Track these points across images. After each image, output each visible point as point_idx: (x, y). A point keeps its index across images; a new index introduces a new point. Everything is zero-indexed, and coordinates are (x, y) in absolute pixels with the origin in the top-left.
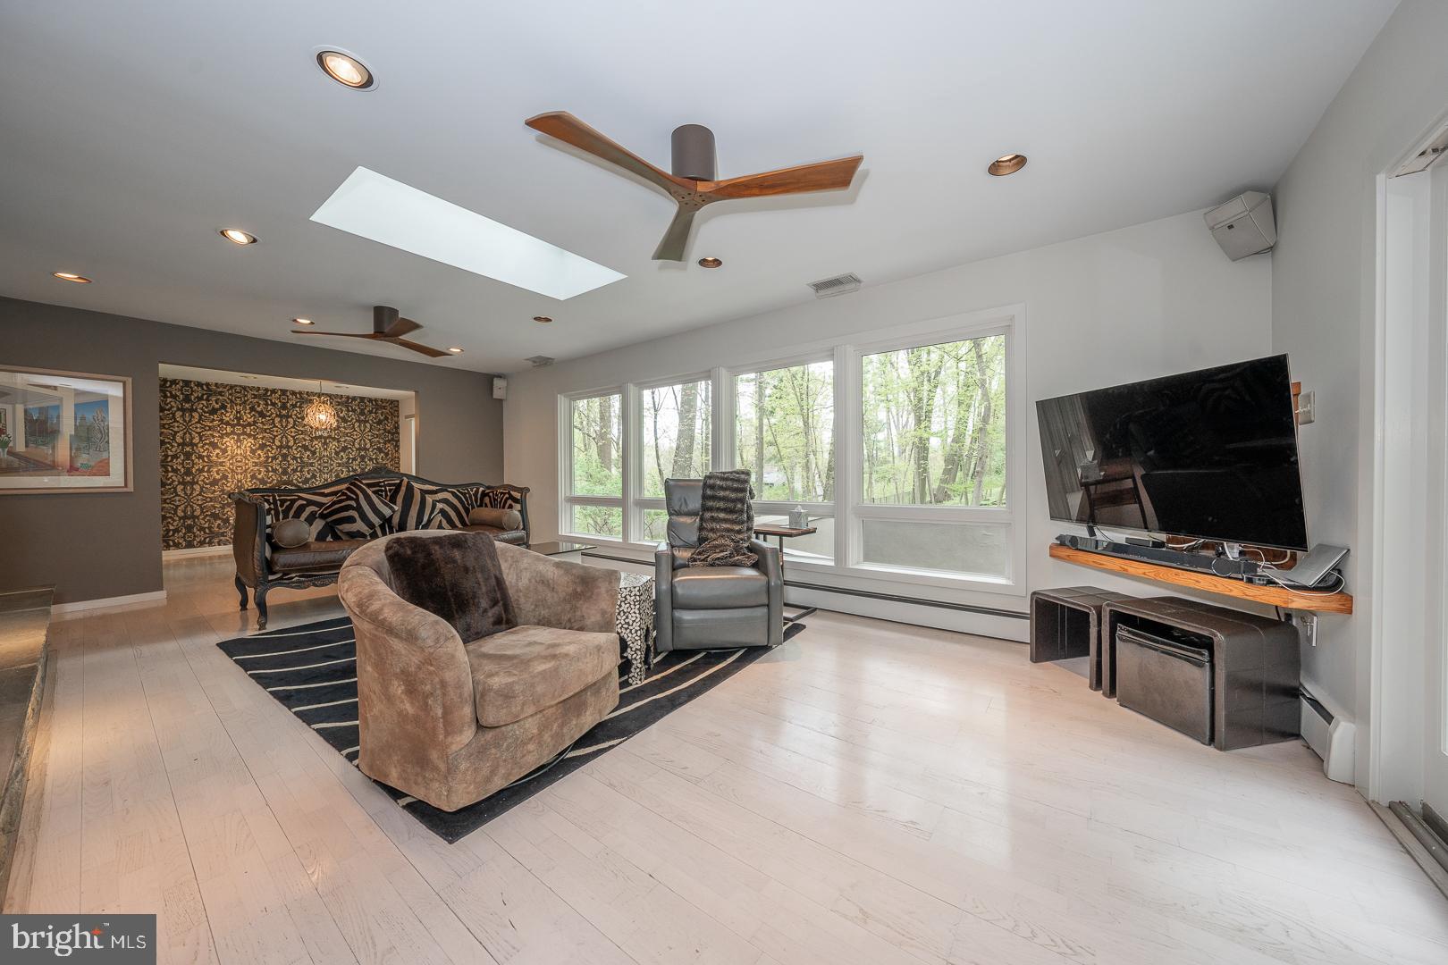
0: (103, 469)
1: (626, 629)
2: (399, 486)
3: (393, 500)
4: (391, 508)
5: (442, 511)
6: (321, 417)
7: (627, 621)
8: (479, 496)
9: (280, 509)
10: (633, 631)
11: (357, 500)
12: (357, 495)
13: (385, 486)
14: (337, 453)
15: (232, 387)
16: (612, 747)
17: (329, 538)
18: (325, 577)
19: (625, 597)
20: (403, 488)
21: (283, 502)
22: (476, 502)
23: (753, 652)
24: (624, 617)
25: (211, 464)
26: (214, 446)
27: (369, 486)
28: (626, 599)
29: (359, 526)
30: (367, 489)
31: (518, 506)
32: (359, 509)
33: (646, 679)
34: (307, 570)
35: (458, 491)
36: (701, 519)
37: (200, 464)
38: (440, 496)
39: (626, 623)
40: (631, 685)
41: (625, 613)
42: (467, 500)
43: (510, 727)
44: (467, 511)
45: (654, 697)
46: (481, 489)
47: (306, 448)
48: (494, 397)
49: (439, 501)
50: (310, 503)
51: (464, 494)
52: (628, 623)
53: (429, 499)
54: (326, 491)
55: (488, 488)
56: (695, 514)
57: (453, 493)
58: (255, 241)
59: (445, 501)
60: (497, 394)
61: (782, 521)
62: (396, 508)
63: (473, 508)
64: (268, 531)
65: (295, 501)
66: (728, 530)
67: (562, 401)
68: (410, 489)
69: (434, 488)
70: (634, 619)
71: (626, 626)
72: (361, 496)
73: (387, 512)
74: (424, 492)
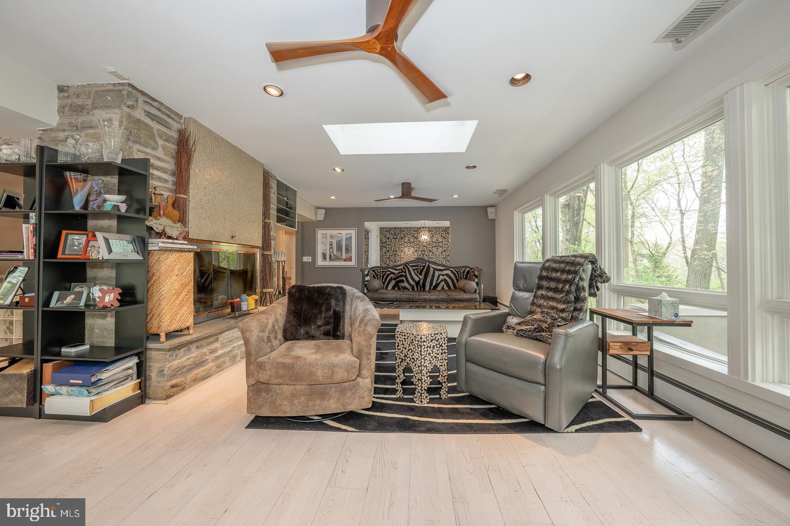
0: (350, 259)
1: (413, 362)
2: (424, 266)
3: (421, 274)
4: (419, 277)
5: (445, 280)
6: (425, 237)
7: (413, 357)
8: (465, 273)
9: (381, 275)
10: (417, 366)
11: (405, 273)
12: (406, 270)
13: (421, 266)
14: (442, 253)
15: (407, 228)
16: (346, 431)
17: (396, 289)
18: (383, 305)
19: (412, 340)
20: (426, 268)
21: (383, 272)
22: (463, 277)
23: (533, 426)
24: (412, 354)
25: (401, 258)
26: (402, 251)
27: (412, 266)
28: (413, 342)
29: (406, 284)
30: (410, 268)
31: (476, 280)
32: (406, 276)
33: (428, 403)
34: (378, 301)
35: (455, 270)
36: (535, 296)
37: (398, 258)
38: (445, 272)
39: (413, 358)
40: (415, 402)
41: (412, 351)
42: (458, 275)
43: (274, 386)
44: (458, 281)
45: (408, 417)
46: (468, 269)
47: (430, 251)
48: (490, 218)
49: (443, 275)
50: (392, 273)
51: (457, 272)
52: (413, 359)
53: (437, 273)
54: (398, 268)
55: (472, 269)
56: (531, 291)
57: (452, 271)
58: (343, 170)
59: (447, 275)
60: (491, 216)
61: (640, 308)
62: (421, 277)
63: (461, 279)
64: (366, 283)
65: (386, 272)
66: (553, 308)
67: (517, 215)
68: (429, 267)
69: (443, 268)
70: (417, 357)
71: (413, 360)
72: (407, 270)
73: (417, 279)
74: (435, 269)
